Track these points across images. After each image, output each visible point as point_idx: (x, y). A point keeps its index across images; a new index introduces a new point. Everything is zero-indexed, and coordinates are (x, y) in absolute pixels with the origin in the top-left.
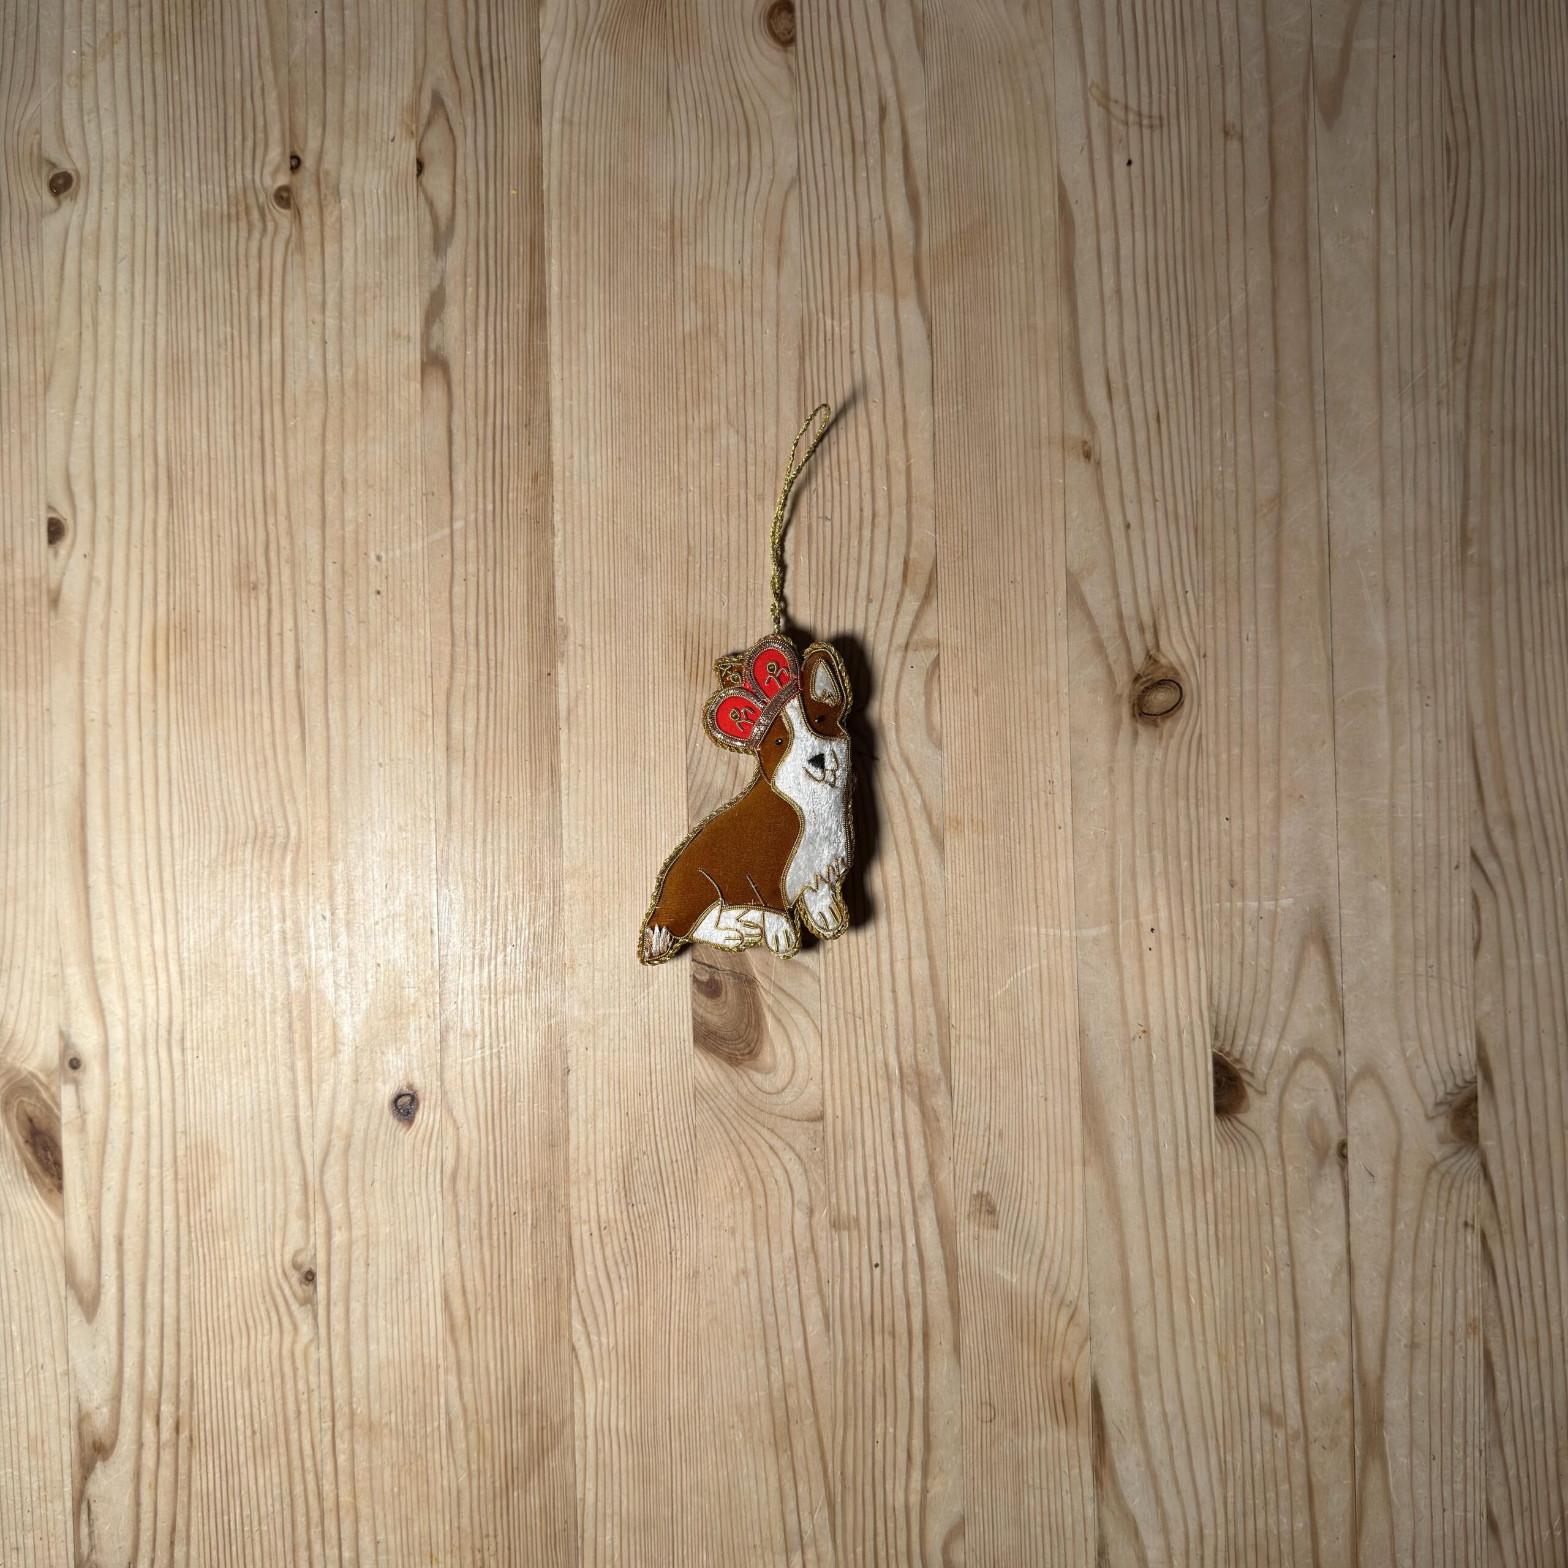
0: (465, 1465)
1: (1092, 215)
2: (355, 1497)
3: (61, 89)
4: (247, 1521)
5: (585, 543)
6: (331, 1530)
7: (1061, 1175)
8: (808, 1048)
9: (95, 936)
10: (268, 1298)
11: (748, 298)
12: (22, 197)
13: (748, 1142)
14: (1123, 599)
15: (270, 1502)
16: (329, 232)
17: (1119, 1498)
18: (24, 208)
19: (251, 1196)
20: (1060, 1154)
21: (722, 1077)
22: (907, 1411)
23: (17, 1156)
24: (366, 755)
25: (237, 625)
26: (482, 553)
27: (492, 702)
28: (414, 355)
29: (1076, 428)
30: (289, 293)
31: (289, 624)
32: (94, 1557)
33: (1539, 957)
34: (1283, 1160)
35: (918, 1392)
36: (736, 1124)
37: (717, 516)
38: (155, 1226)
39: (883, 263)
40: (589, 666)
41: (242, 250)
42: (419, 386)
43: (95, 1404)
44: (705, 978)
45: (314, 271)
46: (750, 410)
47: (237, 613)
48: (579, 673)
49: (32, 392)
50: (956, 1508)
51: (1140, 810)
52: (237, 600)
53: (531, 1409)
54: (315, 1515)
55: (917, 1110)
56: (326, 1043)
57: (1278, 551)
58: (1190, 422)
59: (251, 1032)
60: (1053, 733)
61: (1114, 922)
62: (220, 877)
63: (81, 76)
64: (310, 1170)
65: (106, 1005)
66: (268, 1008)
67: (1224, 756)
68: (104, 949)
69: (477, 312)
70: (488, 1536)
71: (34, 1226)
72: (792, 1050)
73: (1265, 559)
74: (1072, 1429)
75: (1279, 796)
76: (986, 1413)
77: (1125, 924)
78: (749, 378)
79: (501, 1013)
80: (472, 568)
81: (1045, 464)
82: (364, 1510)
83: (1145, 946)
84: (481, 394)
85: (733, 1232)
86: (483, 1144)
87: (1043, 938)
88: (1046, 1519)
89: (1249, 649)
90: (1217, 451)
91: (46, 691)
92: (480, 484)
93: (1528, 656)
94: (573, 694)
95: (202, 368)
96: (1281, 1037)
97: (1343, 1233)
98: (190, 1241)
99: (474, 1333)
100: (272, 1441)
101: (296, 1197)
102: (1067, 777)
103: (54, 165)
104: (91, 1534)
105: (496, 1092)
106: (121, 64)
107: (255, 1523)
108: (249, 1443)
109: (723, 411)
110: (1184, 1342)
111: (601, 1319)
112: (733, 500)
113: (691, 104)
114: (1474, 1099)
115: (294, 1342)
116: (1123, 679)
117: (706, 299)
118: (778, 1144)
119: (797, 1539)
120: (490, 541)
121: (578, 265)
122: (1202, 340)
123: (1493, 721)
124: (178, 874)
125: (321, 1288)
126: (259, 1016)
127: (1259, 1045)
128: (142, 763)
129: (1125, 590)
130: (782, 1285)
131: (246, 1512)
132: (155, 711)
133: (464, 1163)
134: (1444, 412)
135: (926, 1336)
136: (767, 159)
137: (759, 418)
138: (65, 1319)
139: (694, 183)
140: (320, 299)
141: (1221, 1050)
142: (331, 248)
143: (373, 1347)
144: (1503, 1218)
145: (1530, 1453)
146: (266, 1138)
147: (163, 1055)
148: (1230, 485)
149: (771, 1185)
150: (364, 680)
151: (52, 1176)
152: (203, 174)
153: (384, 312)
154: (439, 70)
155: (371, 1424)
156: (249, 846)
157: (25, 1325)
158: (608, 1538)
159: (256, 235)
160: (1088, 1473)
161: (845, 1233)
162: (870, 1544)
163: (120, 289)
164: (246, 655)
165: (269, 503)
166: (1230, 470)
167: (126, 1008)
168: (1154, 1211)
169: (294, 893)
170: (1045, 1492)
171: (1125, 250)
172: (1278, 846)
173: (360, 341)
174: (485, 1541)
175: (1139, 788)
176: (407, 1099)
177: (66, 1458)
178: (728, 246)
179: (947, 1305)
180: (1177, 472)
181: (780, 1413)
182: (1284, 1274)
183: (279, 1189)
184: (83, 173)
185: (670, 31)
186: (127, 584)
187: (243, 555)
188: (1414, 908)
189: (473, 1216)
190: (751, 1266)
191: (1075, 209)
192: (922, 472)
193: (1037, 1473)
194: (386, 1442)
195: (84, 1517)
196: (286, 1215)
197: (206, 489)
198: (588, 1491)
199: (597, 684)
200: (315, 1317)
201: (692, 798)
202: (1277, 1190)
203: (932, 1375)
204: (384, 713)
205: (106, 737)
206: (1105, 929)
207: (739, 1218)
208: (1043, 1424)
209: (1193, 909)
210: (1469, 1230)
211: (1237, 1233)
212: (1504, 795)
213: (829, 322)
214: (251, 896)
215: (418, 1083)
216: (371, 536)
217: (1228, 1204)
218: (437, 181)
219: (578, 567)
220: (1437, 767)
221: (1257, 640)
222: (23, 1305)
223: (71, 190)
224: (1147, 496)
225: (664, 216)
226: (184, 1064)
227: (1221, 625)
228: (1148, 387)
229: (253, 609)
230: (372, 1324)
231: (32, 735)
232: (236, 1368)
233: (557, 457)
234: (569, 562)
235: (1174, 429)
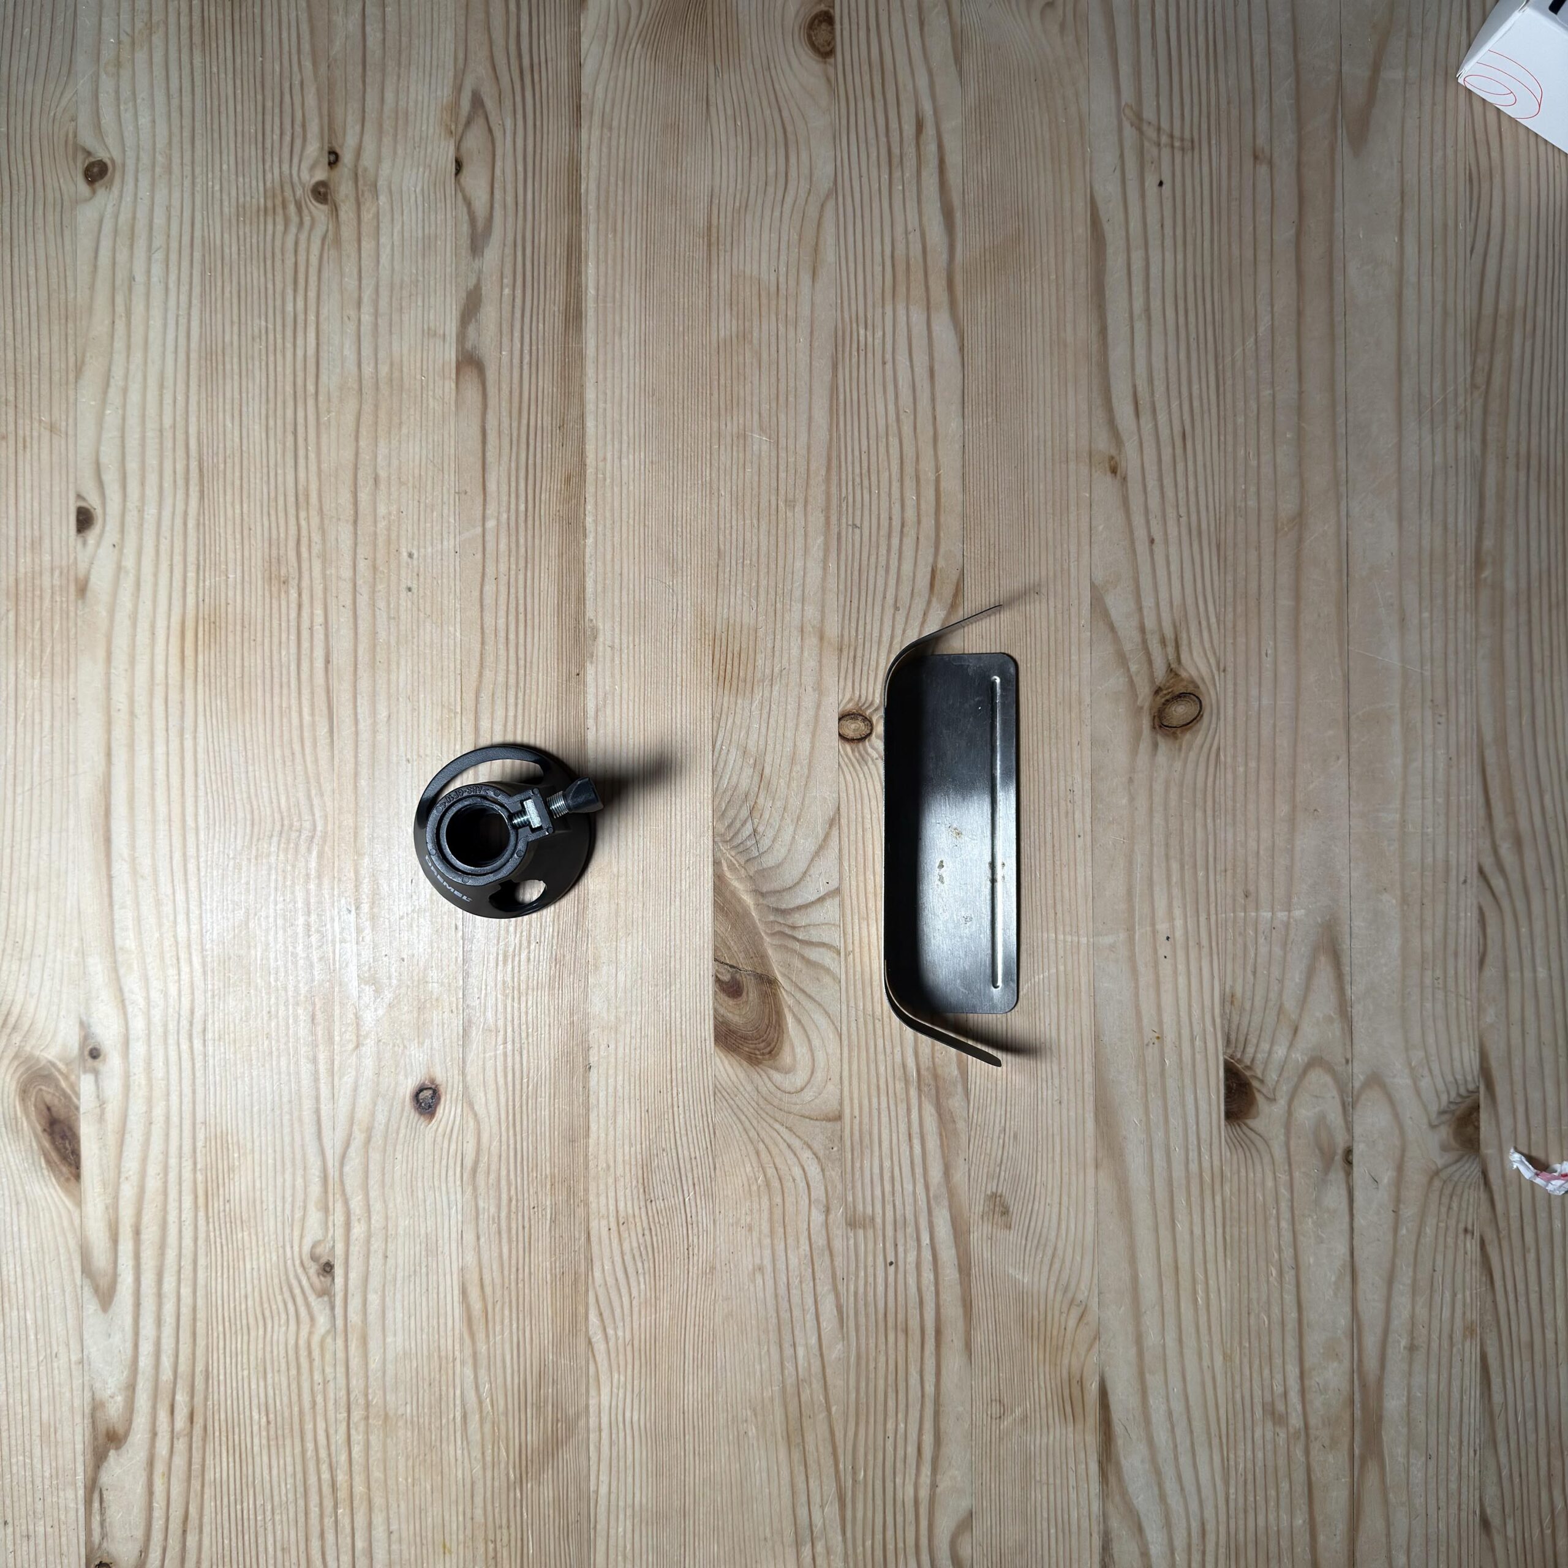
0: (479, 1456)
1: (1124, 233)
2: (369, 1489)
3: (98, 76)
4: (260, 1512)
5: (617, 546)
6: (345, 1521)
7: (1074, 1178)
8: (827, 1047)
9: (117, 926)
10: (285, 1289)
11: (783, 307)
12: (56, 185)
13: (767, 1141)
14: (1146, 611)
15: (283, 1492)
16: (364, 230)
17: (1124, 1493)
18: (58, 195)
19: (270, 1188)
20: (1073, 1158)
21: (742, 1075)
22: (919, 1407)
23: (34, 1144)
24: (394, 750)
25: (267, 618)
26: (514, 553)
27: (520, 701)
28: (451, 355)
29: (1103, 443)
30: (324, 288)
31: (319, 619)
32: (105, 1545)
33: (1542, 973)
34: (1290, 1165)
35: (930, 1389)
36: (755, 1123)
37: (748, 522)
38: (172, 1217)
39: (917, 274)
40: (617, 668)
41: (278, 243)
42: (453, 386)
43: (109, 1392)
44: (726, 978)
45: (350, 268)
46: (782, 417)
47: (267, 607)
48: (608, 673)
49: (64, 381)
50: (965, 1504)
51: (1158, 819)
52: (267, 594)
53: (546, 1401)
54: (328, 1504)
55: (933, 1111)
56: (347, 1036)
57: (1298, 568)
58: (1215, 438)
59: (273, 1024)
60: (1075, 741)
61: (1131, 929)
62: (244, 869)
63: (118, 64)
64: (330, 1164)
65: (127, 995)
66: (291, 1000)
67: (1241, 769)
68: (127, 940)
69: (513, 312)
70: (501, 1527)
71: (50, 1212)
72: (811, 1050)
73: (1284, 579)
74: (1080, 1426)
75: (1294, 808)
76: (995, 1409)
77: (1142, 932)
78: (782, 386)
79: (523, 1009)
80: (503, 568)
81: (1072, 479)
82: (378, 1501)
83: (1162, 952)
84: (516, 394)
85: (750, 1229)
86: (504, 1139)
87: (1061, 945)
88: (1052, 1514)
89: (1268, 663)
90: (1241, 471)
91: (72, 680)
92: (513, 484)
93: (1538, 677)
94: (601, 695)
95: (236, 360)
96: (1291, 1045)
97: (1347, 1236)
98: (208, 1232)
99: (490, 1325)
100: (287, 1431)
101: (315, 1189)
102: (1088, 786)
103: (89, 154)
104: (102, 1523)
105: (518, 1087)
106: (158, 57)
107: (269, 1514)
108: (264, 1434)
109: (756, 417)
110: (1190, 1342)
111: (618, 1311)
112: (764, 504)
113: (730, 112)
114: (1476, 1108)
115: (311, 1333)
116: (1144, 692)
117: (741, 306)
118: (797, 1144)
119: (808, 1532)
120: (522, 541)
121: (615, 270)
122: (1228, 360)
123: (1502, 739)
124: (202, 865)
125: (339, 1280)
126: (282, 1008)
127: (1270, 1053)
128: (168, 754)
129: (1148, 602)
130: (797, 1281)
131: (259, 1502)
132: (182, 703)
133: (484, 1159)
134: (1460, 439)
135: (938, 1332)
136: (805, 171)
137: (792, 425)
138: (80, 1308)
139: (731, 190)
140: (356, 295)
141: (1232, 1057)
142: (367, 245)
143: (389, 1340)
144: (1502, 1224)
145: (1523, 1455)
146: (286, 1130)
147: (185, 1046)
148: (1252, 503)
149: (788, 1185)
150: (393, 677)
151: (70, 1165)
152: (240, 167)
153: (420, 310)
154: (479, 69)
155: (386, 1416)
156: (275, 839)
157: (39, 1314)
158: (621, 1529)
159: (293, 229)
160: (1094, 1467)
161: (861, 1232)
162: (879, 1537)
163: (154, 279)
164: (275, 648)
165: (301, 498)
166: (1253, 489)
167: (148, 999)
168: (1163, 1214)
169: (319, 885)
170: (1052, 1488)
171: (1155, 270)
172: (1292, 859)
173: (394, 337)
174: (498, 1532)
175: (1158, 799)
176: (427, 1094)
177: (79, 1447)
178: (764, 256)
179: (959, 1303)
180: (1201, 490)
181: (793, 1407)
182: (1289, 1276)
183: (299, 1181)
184: (118, 161)
185: (710, 40)
186: (156, 575)
187: (274, 548)
188: (1422, 921)
189: (493, 1210)
190: (767, 1262)
191: (1107, 227)
192: (951, 484)
193: (1044, 1470)
194: (401, 1433)
195: (96, 1505)
196: (305, 1208)
197: (237, 482)
198: (602, 1484)
199: (625, 685)
200: (333, 1308)
201: (717, 801)
202: (1284, 1192)
203: (944, 1372)
204: (413, 710)
205: (132, 727)
206: (1122, 936)
207: (756, 1216)
208: (1051, 1421)
209: (1208, 919)
210: (1469, 1236)
211: (1244, 1237)
212: (1512, 813)
213: (862, 332)
214: (276, 889)
215: (440, 1078)
216: (403, 533)
217: (1236, 1208)
218: (476, 182)
219: (609, 568)
220: (1448, 784)
221: (1276, 657)
222: (38, 1294)
223: (106, 178)
224: (1171, 513)
225: (701, 222)
226: (205, 1055)
227: (1241, 640)
228: (1175, 405)
229: (284, 603)
230: (389, 1315)
231: (57, 724)
232: (252, 1358)
233: (590, 459)
234: (599, 564)
235: (1199, 447)
